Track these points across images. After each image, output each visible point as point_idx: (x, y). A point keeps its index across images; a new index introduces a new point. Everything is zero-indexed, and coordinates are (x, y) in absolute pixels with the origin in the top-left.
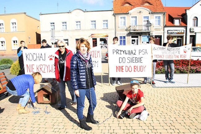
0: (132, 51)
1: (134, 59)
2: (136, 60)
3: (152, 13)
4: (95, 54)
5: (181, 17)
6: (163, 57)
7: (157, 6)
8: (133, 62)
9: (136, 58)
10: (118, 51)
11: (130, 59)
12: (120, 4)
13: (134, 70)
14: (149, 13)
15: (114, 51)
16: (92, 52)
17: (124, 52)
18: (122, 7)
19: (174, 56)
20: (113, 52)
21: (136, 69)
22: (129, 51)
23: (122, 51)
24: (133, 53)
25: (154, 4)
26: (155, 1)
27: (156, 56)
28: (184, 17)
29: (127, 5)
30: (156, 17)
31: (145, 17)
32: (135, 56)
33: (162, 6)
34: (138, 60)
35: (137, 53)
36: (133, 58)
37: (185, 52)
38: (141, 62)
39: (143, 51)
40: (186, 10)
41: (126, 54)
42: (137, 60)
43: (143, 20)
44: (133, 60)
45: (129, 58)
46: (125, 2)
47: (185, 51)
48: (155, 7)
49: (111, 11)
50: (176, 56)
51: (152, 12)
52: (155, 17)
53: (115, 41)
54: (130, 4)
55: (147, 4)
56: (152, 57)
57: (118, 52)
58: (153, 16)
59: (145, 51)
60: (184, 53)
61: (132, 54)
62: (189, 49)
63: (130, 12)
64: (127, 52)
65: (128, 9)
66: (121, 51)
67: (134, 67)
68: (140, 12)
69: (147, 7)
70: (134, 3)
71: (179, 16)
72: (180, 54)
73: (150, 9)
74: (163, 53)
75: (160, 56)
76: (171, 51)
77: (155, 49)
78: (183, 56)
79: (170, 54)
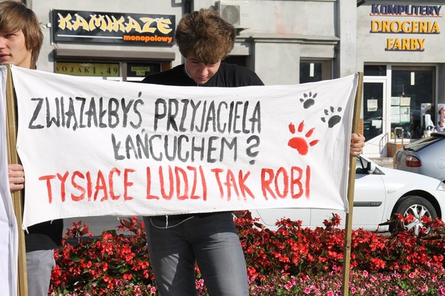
19: (210, 178)
27: (56, 183)
37: (299, 145)
47: (297, 135)
50: (223, 176)
56: (20, 194)
60: (295, 152)
62: (333, 121)
74: (122, 152)
75: (94, 179)
76: (187, 125)
77: (41, 119)
78: (281, 177)
79: (177, 163)
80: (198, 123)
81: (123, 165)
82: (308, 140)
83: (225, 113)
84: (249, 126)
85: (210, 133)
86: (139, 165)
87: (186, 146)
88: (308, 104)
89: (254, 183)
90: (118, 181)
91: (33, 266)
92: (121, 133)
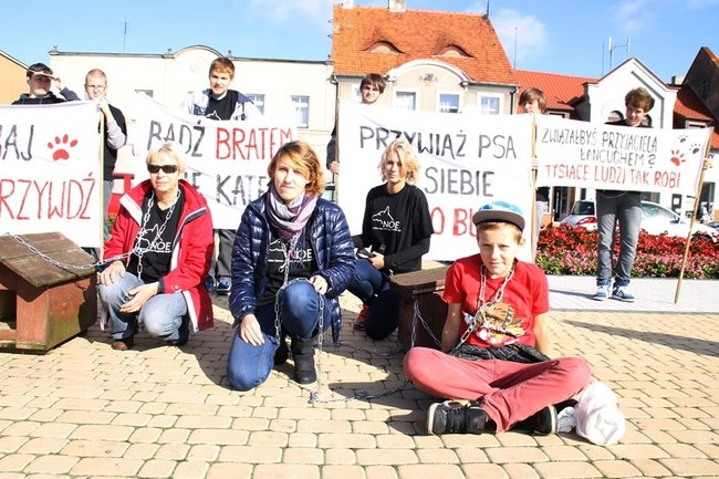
0: (448, 137)
1: (455, 176)
2: (462, 182)
3: (471, 84)
4: (272, 144)
5: (570, 108)
6: (581, 174)
7: (488, 62)
8: (450, 191)
9: (463, 171)
10: (383, 134)
11: (438, 177)
12: (356, 43)
13: (456, 229)
14: (462, 85)
15: (367, 133)
16: (259, 134)
17: (410, 140)
18: (363, 54)
19: (628, 174)
20: (362, 138)
21: (462, 222)
22: (434, 137)
23: (403, 135)
24: (450, 147)
25: (477, 55)
26: (483, 46)
27: (552, 168)
28: (578, 107)
29: (384, 49)
30: (484, 101)
31: (444, 98)
32: (461, 163)
33: (507, 65)
34: (474, 183)
35: (471, 147)
36: (449, 171)
37: (675, 161)
38: (485, 195)
39: (498, 140)
40: (586, 85)
41: (420, 150)
42: (469, 182)
43: (439, 105)
44: (450, 182)
45: (431, 173)
46: (376, 38)
47: (675, 156)
48: (484, 65)
49: (324, 63)
50: (635, 173)
51: (472, 81)
52: (479, 101)
53: (371, 92)
54: (394, 48)
55: (454, 54)
57: (383, 140)
58: (473, 95)
59: (505, 142)
60: (673, 164)
61: (447, 151)
62: (695, 151)
63: (393, 73)
64: (425, 143)
65: (385, 63)
66: (399, 134)
67: (457, 212)
68: (429, 78)
69: (456, 63)
70: (409, 45)
71: (563, 103)
72: (656, 167)
73: (465, 70)
74: (584, 156)
75: (570, 168)
76: (618, 146)
77: (547, 139)
78: (665, 176)
79: (612, 164)
80: (624, 145)
81: (583, 163)
82: (681, 159)
83: (638, 141)
84: (650, 148)
85: (630, 150)
86: (591, 163)
87: (618, 156)
88: (683, 140)
89: (650, 178)
90: (581, 170)
91: (538, 207)
92: (586, 148)
